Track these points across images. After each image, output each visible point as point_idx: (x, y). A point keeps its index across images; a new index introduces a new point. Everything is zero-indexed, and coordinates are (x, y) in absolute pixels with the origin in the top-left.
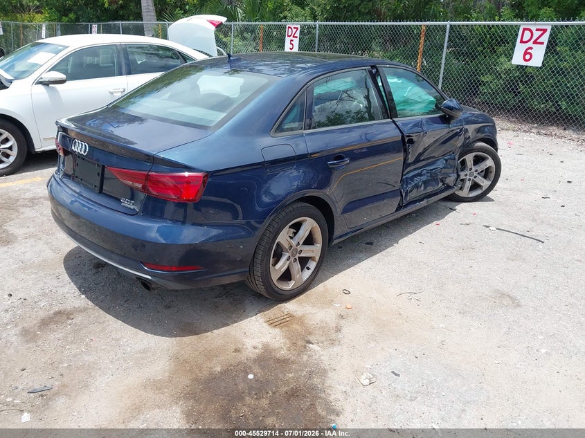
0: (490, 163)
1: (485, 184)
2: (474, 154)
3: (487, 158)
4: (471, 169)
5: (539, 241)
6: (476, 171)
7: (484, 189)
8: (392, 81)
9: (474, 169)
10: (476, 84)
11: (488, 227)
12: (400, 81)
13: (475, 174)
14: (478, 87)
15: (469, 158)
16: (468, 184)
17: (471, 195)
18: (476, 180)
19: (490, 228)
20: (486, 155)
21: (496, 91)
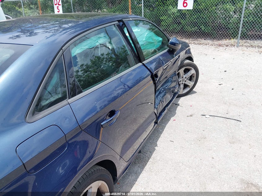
0: (193, 71)
1: (191, 84)
2: (184, 68)
3: (191, 69)
4: (183, 77)
5: (238, 121)
6: (186, 78)
7: (191, 87)
8: (136, 30)
9: (184, 77)
10: (159, 21)
11: (205, 115)
12: (139, 30)
13: (185, 79)
14: (160, 23)
15: (182, 71)
16: (182, 86)
17: (184, 93)
18: (186, 83)
19: (206, 116)
20: (191, 67)
21: (170, 24)
